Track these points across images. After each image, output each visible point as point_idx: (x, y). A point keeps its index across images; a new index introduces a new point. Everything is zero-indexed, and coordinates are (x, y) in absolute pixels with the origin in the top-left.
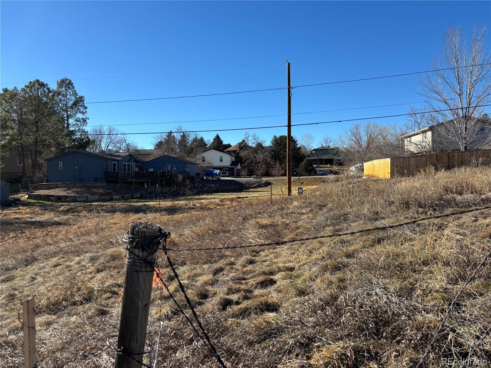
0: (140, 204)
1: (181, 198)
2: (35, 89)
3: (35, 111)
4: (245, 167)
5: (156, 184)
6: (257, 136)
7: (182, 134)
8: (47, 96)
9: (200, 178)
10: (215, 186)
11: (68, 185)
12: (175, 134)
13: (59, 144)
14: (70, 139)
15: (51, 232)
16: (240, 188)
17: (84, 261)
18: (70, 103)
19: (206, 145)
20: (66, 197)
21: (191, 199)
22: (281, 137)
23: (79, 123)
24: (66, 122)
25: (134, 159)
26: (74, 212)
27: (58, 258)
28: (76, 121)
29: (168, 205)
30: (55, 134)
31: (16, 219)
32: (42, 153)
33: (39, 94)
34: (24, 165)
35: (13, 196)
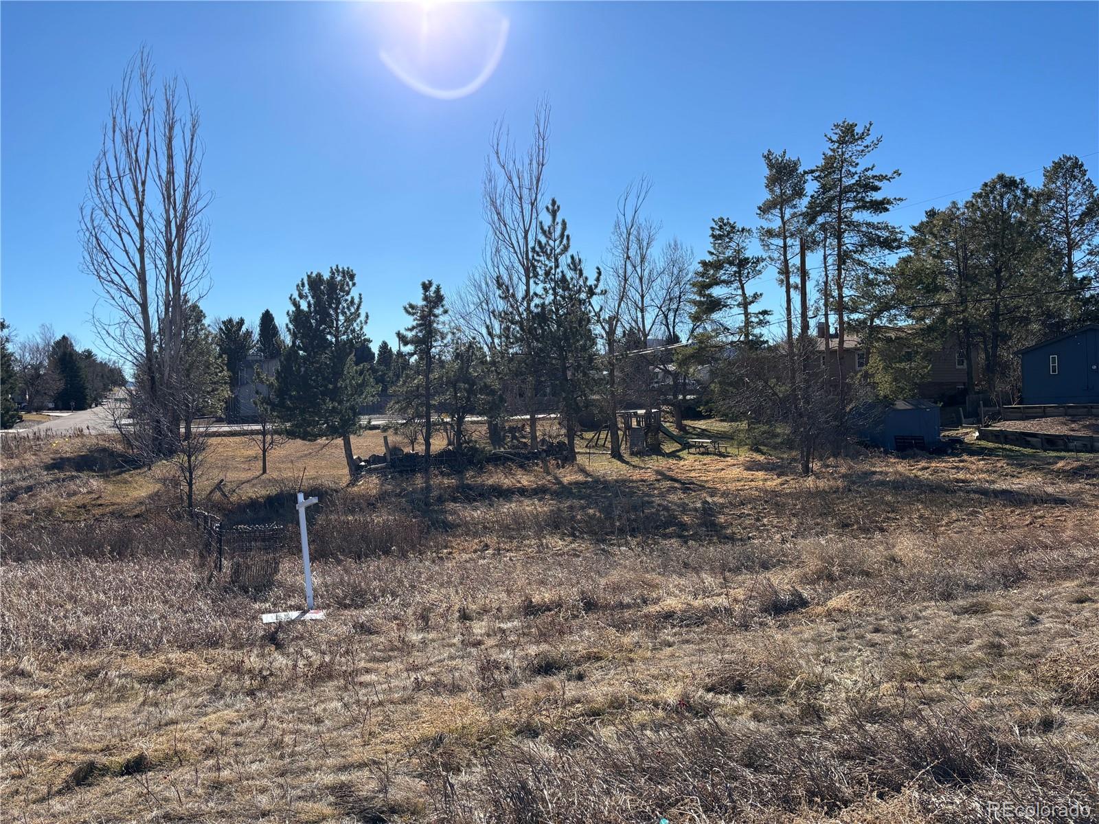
11: (1071, 411)
13: (1049, 314)
14: (1077, 299)
18: (1077, 214)
20: (1070, 438)
24: (1066, 259)
26: (1093, 476)
27: (1078, 582)
28: (1090, 253)
30: (1039, 291)
31: (958, 481)
32: (1010, 337)
33: (1005, 205)
34: (970, 365)
35: (947, 433)
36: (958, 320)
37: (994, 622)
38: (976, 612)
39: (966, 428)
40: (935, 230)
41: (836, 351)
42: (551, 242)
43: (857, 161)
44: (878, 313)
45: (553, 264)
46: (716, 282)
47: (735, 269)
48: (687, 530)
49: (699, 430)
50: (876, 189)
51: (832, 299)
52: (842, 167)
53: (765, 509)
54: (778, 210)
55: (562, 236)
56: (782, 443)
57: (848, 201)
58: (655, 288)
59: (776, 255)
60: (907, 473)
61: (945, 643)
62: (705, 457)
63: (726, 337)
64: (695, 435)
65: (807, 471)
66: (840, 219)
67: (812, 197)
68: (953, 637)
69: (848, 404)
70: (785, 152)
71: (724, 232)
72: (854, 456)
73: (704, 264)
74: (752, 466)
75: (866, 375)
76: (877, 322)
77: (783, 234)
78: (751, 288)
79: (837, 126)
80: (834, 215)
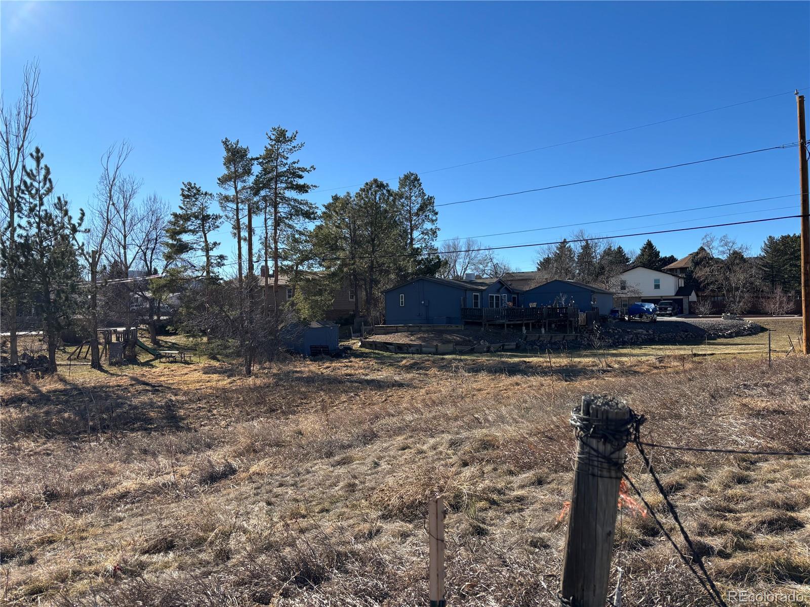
0: (516, 360)
1: (585, 353)
2: (372, 193)
3: (371, 224)
4: (705, 298)
5: (540, 327)
6: (731, 238)
7: (584, 243)
8: (386, 202)
9: (619, 319)
10: (645, 332)
11: (411, 329)
12: (572, 245)
13: (400, 269)
14: (415, 261)
15: (391, 396)
16: (696, 336)
17: (441, 445)
18: (415, 208)
19: (627, 260)
20: (410, 346)
21: (603, 355)
22: (784, 238)
23: (426, 237)
24: (410, 236)
25: (506, 288)
26: (421, 369)
27: (404, 436)
28: (423, 233)
29: (563, 364)
30: (395, 254)
31: (347, 375)
32: (379, 282)
33: (378, 199)
34: (357, 299)
35: (342, 343)
36: (350, 269)
37: (353, 469)
38: (344, 463)
39: (354, 340)
40: (337, 209)
41: (272, 287)
42: (36, 184)
43: (287, 156)
44: (301, 262)
45: (38, 202)
46: (185, 231)
47: (199, 222)
48: (151, 424)
49: (170, 344)
50: (301, 177)
51: (270, 250)
52: (278, 158)
53: (216, 402)
54: (232, 183)
55: (45, 178)
56: (232, 353)
57: (281, 182)
58: (135, 231)
59: (231, 215)
60: (317, 371)
61: (322, 488)
62: (173, 364)
63: (193, 272)
64: (166, 347)
65: (249, 373)
66: (276, 194)
67: (257, 176)
68: (328, 483)
69: (280, 324)
70: (238, 141)
71: (191, 193)
72: (283, 361)
73: (175, 215)
74: (208, 371)
75: (293, 304)
76: (300, 268)
77: (236, 200)
78: (212, 237)
79: (274, 129)
80: (273, 191)
